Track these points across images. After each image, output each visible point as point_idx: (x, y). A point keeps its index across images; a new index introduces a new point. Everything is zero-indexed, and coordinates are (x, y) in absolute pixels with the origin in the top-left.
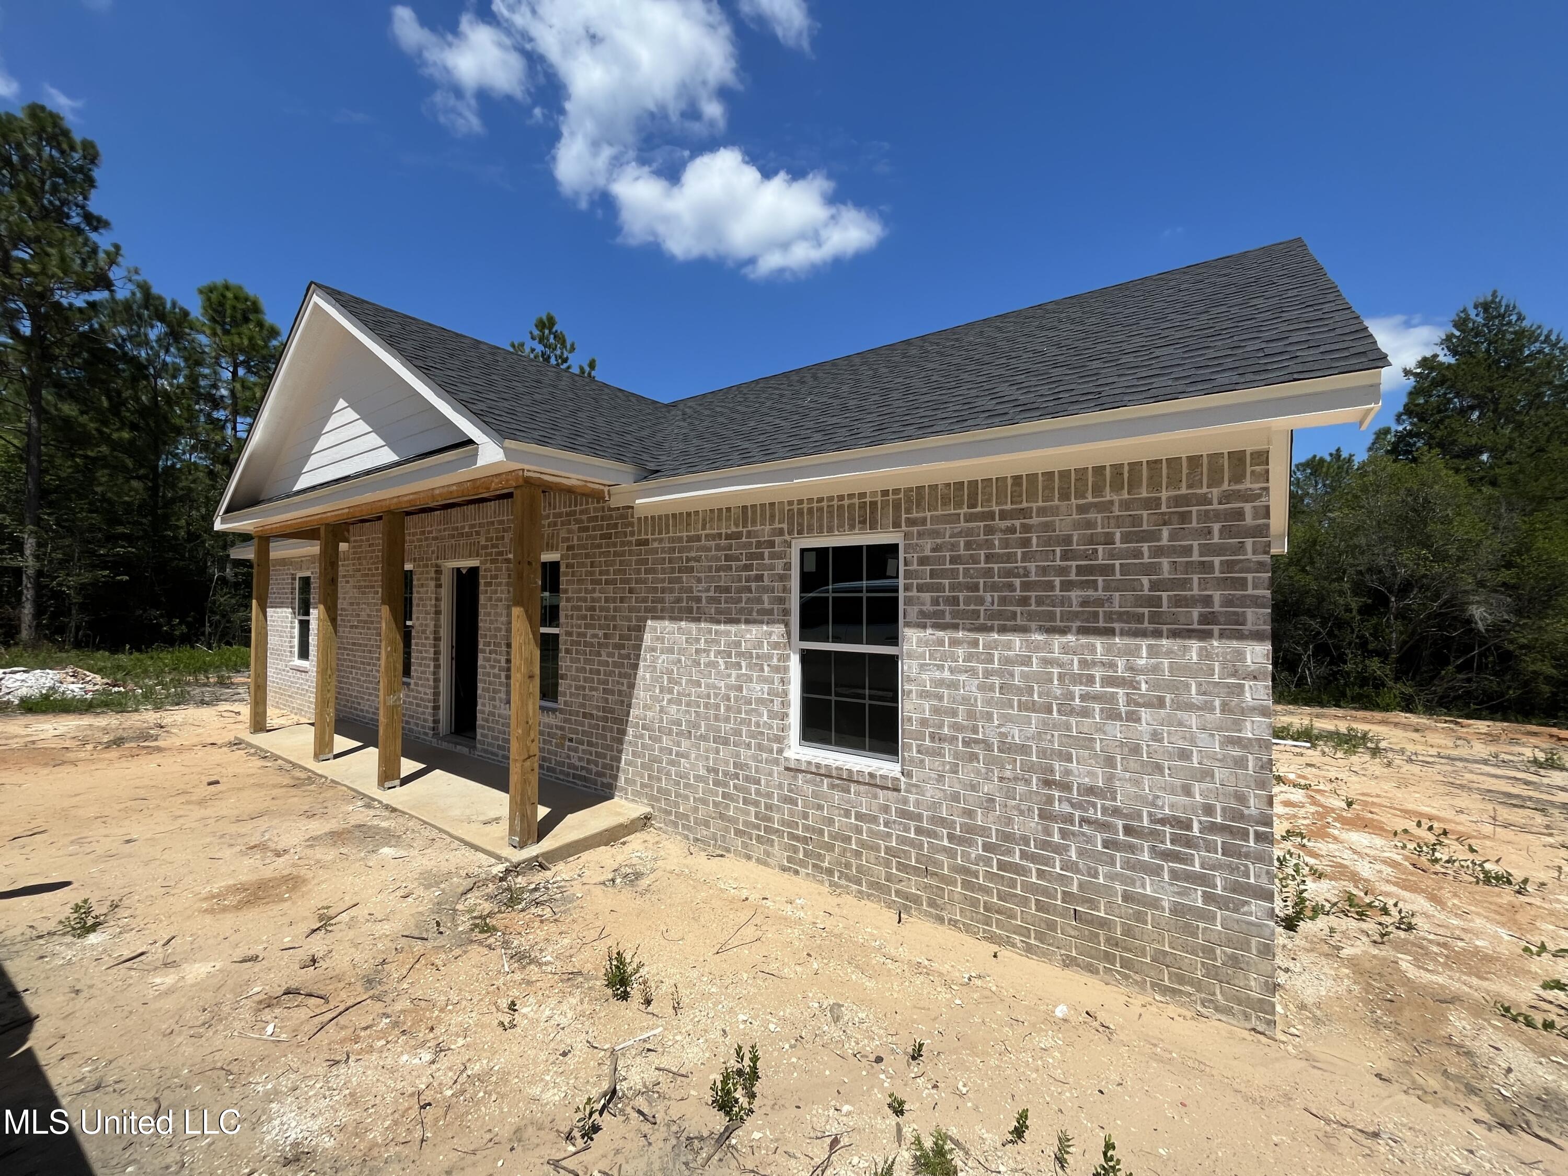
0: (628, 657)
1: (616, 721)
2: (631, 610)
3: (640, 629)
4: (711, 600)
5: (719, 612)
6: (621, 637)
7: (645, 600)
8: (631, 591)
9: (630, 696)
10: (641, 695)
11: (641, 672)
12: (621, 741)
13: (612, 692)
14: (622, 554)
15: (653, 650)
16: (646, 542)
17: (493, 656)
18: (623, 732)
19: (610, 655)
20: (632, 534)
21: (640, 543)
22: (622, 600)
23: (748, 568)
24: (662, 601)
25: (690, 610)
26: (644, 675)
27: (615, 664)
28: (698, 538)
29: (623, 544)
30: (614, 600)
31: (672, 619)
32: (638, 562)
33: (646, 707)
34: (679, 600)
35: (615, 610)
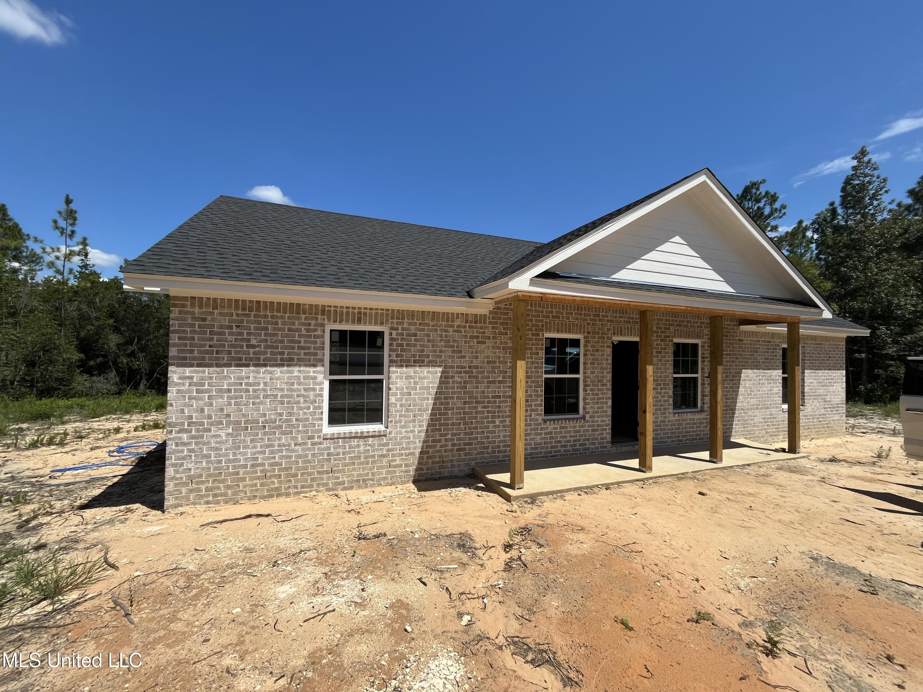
0: (736, 384)
1: (730, 410)
2: (736, 366)
3: (740, 373)
4: (763, 362)
5: (766, 366)
6: (733, 377)
7: (742, 362)
8: (736, 358)
9: (736, 399)
10: (740, 398)
11: (740, 389)
12: (733, 417)
13: (729, 399)
14: (733, 344)
15: (745, 380)
16: (742, 340)
17: (663, 391)
18: (734, 413)
19: (729, 384)
20: (737, 336)
21: (740, 340)
22: (733, 362)
23: (773, 352)
24: (748, 362)
25: (757, 366)
26: (741, 390)
27: (731, 387)
28: (759, 341)
29: (733, 340)
30: (730, 362)
31: (751, 369)
32: (740, 347)
33: (743, 402)
34: (753, 362)
35: (730, 366)
